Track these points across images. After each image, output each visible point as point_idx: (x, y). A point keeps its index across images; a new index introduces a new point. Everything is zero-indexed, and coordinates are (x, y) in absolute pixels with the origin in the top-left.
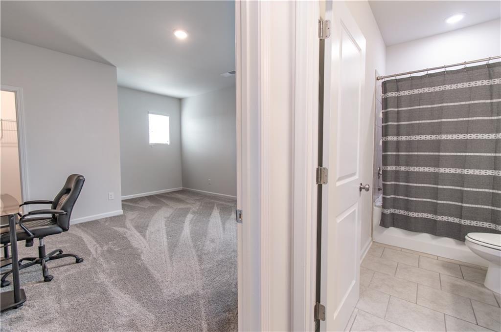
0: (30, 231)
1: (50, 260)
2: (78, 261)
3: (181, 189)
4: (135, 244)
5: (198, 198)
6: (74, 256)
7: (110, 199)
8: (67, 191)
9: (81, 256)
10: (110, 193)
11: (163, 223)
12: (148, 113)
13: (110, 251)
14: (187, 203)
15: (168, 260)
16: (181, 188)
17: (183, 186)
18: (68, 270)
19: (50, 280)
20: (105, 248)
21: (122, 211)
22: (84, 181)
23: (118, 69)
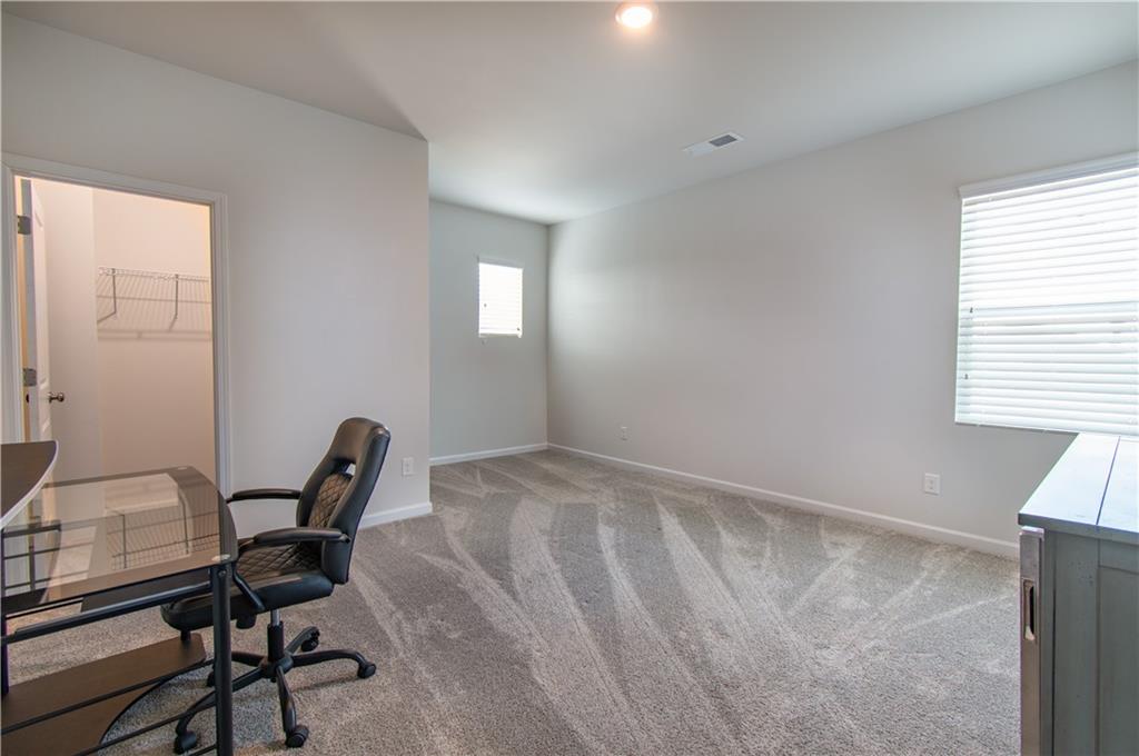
0: (255, 592)
1: (294, 665)
2: (365, 671)
3: (545, 448)
4: (496, 618)
5: (599, 476)
6: (353, 657)
7: (405, 473)
8: (336, 464)
9: (369, 656)
10: (405, 459)
11: (544, 549)
12: (478, 260)
13: (437, 638)
14: (579, 490)
15: (621, 699)
16: (544, 445)
17: (548, 441)
18: (340, 704)
19: (299, 744)
20: (422, 626)
21: (430, 504)
22: (389, 440)
23: (430, 145)
